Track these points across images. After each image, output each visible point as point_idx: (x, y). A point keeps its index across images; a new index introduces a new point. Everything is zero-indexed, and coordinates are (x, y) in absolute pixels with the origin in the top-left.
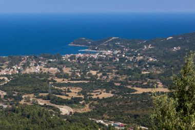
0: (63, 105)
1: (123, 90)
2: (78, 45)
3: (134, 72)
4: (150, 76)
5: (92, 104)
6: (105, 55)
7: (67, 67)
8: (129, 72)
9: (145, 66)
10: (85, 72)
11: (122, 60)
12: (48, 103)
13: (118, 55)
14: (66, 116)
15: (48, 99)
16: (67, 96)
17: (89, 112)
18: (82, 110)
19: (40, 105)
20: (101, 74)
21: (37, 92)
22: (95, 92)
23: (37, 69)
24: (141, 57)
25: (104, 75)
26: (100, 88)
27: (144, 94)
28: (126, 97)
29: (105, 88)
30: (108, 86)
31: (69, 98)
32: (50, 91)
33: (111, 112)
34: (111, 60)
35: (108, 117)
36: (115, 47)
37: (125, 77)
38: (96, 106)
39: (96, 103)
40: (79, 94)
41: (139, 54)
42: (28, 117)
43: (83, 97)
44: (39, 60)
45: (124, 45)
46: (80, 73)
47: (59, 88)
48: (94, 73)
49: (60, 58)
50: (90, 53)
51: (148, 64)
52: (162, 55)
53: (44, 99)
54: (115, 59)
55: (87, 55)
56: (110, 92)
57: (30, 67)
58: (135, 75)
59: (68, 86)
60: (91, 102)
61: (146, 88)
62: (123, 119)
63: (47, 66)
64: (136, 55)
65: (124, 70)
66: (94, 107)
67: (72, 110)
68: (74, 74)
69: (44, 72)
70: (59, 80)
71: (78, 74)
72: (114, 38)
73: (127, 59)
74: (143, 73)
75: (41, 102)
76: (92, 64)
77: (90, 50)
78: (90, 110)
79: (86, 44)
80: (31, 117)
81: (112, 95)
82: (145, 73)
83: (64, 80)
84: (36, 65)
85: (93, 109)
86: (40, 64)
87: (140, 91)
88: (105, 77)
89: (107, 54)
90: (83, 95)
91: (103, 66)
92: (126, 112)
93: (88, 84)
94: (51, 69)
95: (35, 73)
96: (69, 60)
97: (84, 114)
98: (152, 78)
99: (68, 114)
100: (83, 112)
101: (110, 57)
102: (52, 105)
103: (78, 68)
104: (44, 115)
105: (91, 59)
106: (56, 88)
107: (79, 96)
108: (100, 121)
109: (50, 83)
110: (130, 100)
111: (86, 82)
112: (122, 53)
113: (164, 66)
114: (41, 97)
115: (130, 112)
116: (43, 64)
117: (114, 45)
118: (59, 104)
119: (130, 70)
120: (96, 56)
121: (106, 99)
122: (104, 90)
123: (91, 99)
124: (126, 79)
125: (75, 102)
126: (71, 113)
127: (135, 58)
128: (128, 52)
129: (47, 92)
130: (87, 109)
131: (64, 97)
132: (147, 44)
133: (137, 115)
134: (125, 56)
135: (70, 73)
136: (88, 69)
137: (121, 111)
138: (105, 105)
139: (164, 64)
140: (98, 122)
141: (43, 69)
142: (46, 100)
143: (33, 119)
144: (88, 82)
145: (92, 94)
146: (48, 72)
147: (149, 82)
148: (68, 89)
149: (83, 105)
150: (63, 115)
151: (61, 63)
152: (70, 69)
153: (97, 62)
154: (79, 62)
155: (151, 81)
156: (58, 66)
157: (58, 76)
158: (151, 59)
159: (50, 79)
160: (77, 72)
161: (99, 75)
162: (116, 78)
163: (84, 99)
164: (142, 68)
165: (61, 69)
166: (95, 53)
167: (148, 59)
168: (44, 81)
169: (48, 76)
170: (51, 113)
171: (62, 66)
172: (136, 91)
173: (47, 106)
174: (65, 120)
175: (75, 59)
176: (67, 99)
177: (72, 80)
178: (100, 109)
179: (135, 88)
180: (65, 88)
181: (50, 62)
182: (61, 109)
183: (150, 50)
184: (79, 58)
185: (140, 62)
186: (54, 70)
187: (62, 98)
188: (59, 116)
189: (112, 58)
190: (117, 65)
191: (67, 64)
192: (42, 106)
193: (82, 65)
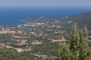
0: (18, 48)
1: (46, 40)
2: (25, 21)
3: (51, 33)
4: (58, 34)
5: (32, 47)
6: (37, 25)
7: (20, 30)
8: (49, 33)
9: (56, 30)
10: (28, 33)
11: (45, 27)
12: (11, 47)
13: (44, 25)
14: (20, 53)
15: (11, 45)
16: (20, 44)
17: (31, 51)
18: (27, 50)
19: (7, 48)
20: (36, 34)
21: (6, 42)
22: (33, 42)
23: (6, 32)
24: (54, 26)
25: (37, 34)
26: (36, 40)
27: (56, 42)
28: (48, 44)
29: (38, 40)
30: (40, 39)
31: (21, 45)
32: (12, 42)
33: (41, 51)
34: (40, 27)
35: (40, 53)
36: (42, 21)
37: (47, 35)
38: (34, 48)
39: (34, 47)
40: (26, 43)
41: (53, 25)
42: (2, 54)
43: (28, 44)
44: (7, 28)
45: (46, 20)
46: (26, 33)
47: (16, 40)
48: (33, 33)
49: (16, 26)
50: (31, 24)
51: (58, 29)
52: (64, 25)
53: (9, 45)
54: (42, 27)
55: (29, 25)
56: (41, 41)
57: (2, 31)
58: (51, 34)
59: (21, 39)
60: (31, 46)
61: (57, 39)
62: (47, 54)
63: (10, 30)
64: (52, 25)
65: (47, 32)
66: (33, 49)
67: (23, 50)
68: (23, 34)
69: (9, 33)
70: (16, 37)
71: (25, 34)
72: (41, 17)
73: (48, 27)
74: (55, 33)
75: (8, 47)
76: (32, 29)
77: (31, 23)
78: (31, 50)
79: (29, 20)
80: (3, 54)
81: (41, 43)
82: (56, 33)
83: (18, 37)
84: (5, 30)
85: (33, 50)
86: (7, 29)
87: (54, 41)
88: (38, 35)
89: (38, 24)
90: (28, 43)
91: (37, 30)
92: (48, 50)
93: (30, 38)
94: (12, 31)
95: (4, 33)
96: (21, 27)
97: (29, 52)
98: (59, 35)
99: (21, 52)
100: (28, 51)
101: (40, 26)
102: (13, 48)
103: (25, 31)
104: (9, 53)
105: (31, 27)
106: (15, 40)
107: (26, 44)
108: (36, 55)
109: (12, 38)
110: (49, 45)
111: (29, 37)
112: (45, 24)
113: (65, 30)
114: (8, 45)
115: (50, 50)
116: (8, 29)
117: (42, 20)
118: (16, 48)
119: (49, 31)
120: (33, 26)
121: (38, 45)
122: (38, 41)
123: (31, 45)
124: (48, 36)
125: (24, 47)
126: (22, 51)
127: (51, 26)
128: (48, 24)
129: (10, 42)
130: (30, 49)
131: (19, 44)
132: (57, 20)
133: (53, 52)
134: (47, 25)
135: (21, 33)
136: (30, 31)
137: (46, 50)
138: (38, 47)
139: (65, 29)
140: (35, 55)
141: (8, 31)
142: (10, 46)
143: (4, 55)
144: (30, 37)
145: (32, 42)
146: (11, 33)
147: (58, 37)
148: (21, 41)
149: (28, 48)
150: (18, 53)
151: (17, 29)
152: (21, 31)
153: (34, 28)
154: (26, 28)
155: (59, 36)
156: (15, 30)
157: (16, 35)
158: (59, 27)
159: (12, 36)
160: (25, 33)
161: (35, 34)
162: (43, 35)
163: (28, 45)
164: (55, 30)
165: (17, 32)
166: (33, 24)
167: (57, 27)
168: (9, 37)
169: (11, 35)
170: (13, 52)
171: (17, 30)
172: (52, 41)
173: (11, 49)
174: (20, 55)
175: (23, 27)
176: (20, 45)
177: (22, 36)
178: (36, 49)
179: (52, 40)
180: (19, 40)
181: (11, 28)
182: (17, 50)
183: (58, 22)
184: (26, 27)
185: (54, 28)
186: (13, 32)
187: (18, 45)
188: (16, 53)
189: (41, 26)
190: (43, 29)
191: (20, 29)
192: (8, 49)
193: (27, 30)
